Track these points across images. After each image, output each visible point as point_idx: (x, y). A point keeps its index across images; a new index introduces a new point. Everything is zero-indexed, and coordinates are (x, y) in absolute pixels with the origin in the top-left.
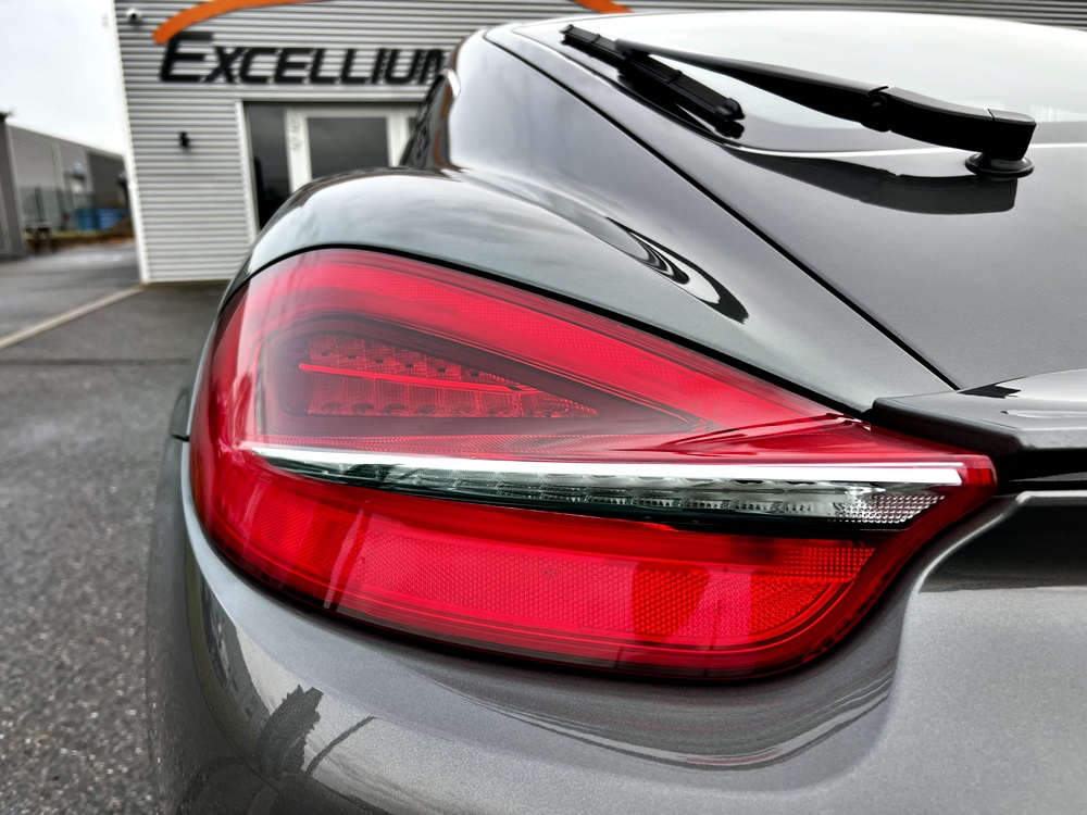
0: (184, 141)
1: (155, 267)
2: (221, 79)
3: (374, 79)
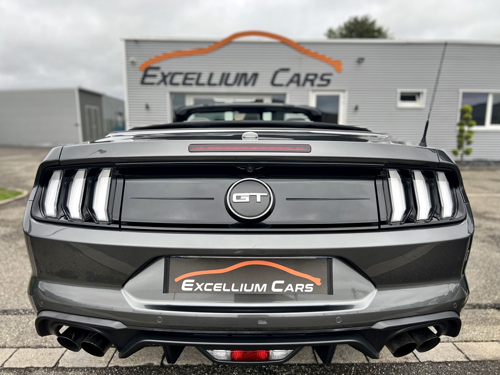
0: (147, 107)
2: (162, 85)
3: (220, 84)
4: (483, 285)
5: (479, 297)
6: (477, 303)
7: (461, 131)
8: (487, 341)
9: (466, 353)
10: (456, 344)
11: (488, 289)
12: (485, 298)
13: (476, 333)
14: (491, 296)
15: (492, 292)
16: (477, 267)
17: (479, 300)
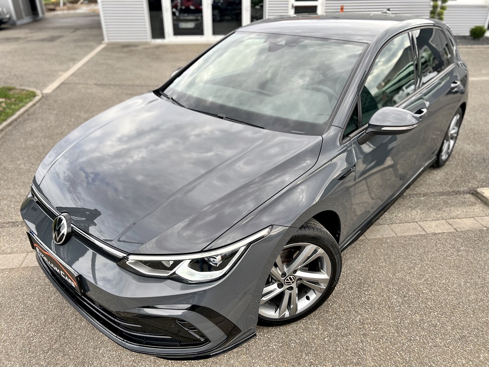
1: (109, 35)
4: (460, 175)
5: (458, 185)
6: (457, 190)
7: (435, 7)
8: (466, 218)
9: (455, 227)
10: (447, 220)
11: (464, 178)
12: (463, 186)
13: (459, 213)
14: (467, 184)
15: (467, 181)
16: (454, 160)
17: (459, 188)
